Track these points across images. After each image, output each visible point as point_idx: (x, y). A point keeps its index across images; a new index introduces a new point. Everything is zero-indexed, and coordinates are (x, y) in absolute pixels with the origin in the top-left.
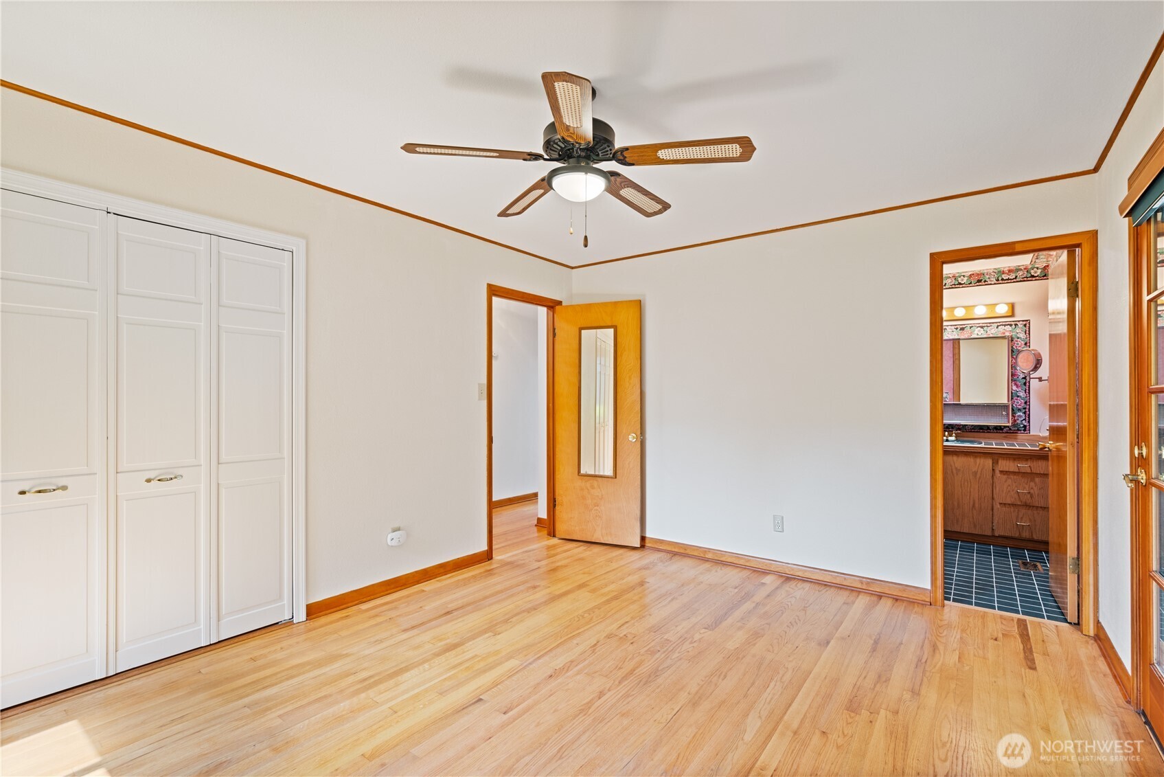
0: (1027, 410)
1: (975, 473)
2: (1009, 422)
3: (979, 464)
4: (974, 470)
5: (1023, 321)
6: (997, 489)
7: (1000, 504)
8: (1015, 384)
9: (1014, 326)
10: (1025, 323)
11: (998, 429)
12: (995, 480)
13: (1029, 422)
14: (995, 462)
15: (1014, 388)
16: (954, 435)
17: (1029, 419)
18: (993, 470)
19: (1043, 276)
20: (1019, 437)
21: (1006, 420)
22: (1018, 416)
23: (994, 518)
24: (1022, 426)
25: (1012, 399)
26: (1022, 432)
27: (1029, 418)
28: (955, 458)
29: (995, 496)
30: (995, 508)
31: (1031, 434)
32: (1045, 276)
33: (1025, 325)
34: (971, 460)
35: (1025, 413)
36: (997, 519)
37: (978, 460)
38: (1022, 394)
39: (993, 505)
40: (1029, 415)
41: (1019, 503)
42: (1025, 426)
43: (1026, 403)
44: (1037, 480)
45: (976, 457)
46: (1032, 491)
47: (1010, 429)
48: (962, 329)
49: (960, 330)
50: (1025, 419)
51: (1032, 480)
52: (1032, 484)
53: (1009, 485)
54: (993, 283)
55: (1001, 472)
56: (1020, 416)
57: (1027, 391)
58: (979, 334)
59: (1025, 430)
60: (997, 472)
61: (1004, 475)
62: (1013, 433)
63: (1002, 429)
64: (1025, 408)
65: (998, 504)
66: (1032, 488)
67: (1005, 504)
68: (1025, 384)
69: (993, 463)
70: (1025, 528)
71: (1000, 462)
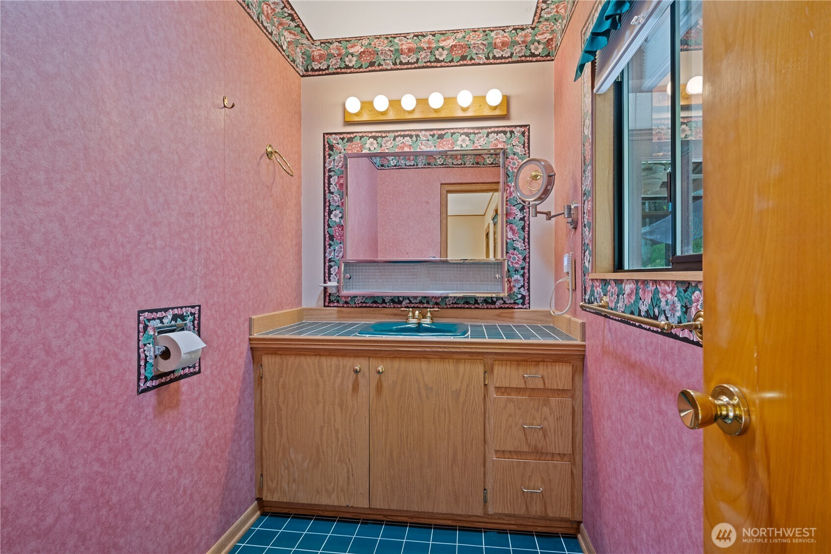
0: (526, 271)
1: (457, 393)
2: (503, 290)
3: (464, 375)
4: (454, 389)
5: (521, 126)
6: (492, 421)
7: (497, 451)
8: (511, 229)
9: (508, 135)
10: (522, 129)
11: (489, 302)
12: (489, 404)
13: (529, 290)
14: (488, 371)
15: (510, 235)
16: (429, 314)
17: (529, 286)
18: (485, 385)
19: (546, 56)
20: (516, 315)
21: (500, 288)
22: (515, 280)
23: (487, 479)
24: (520, 296)
25: (507, 253)
26: (520, 306)
27: (529, 283)
28: (424, 365)
29: (488, 436)
30: (488, 460)
31: (532, 309)
32: (548, 55)
33: (523, 133)
34: (449, 367)
35: (523, 275)
36: (491, 481)
37: (461, 367)
38: (519, 245)
39: (485, 454)
40: (529, 279)
41: (526, 449)
42: (523, 297)
43: (524, 259)
44: (553, 401)
45: (458, 360)
46: (545, 424)
47: (505, 303)
48: (441, 137)
49: (438, 138)
50: (523, 286)
51: (546, 403)
52: (546, 410)
53: (510, 415)
54: (481, 62)
55: (498, 389)
56: (517, 281)
57: (526, 240)
58: (464, 145)
59: (523, 304)
60: (491, 389)
61: (503, 394)
62: (508, 308)
63: (493, 303)
64: (523, 268)
65: (493, 452)
66: (545, 419)
67: (504, 451)
68: (523, 228)
69: (485, 372)
70: (534, 496)
71: (496, 369)
